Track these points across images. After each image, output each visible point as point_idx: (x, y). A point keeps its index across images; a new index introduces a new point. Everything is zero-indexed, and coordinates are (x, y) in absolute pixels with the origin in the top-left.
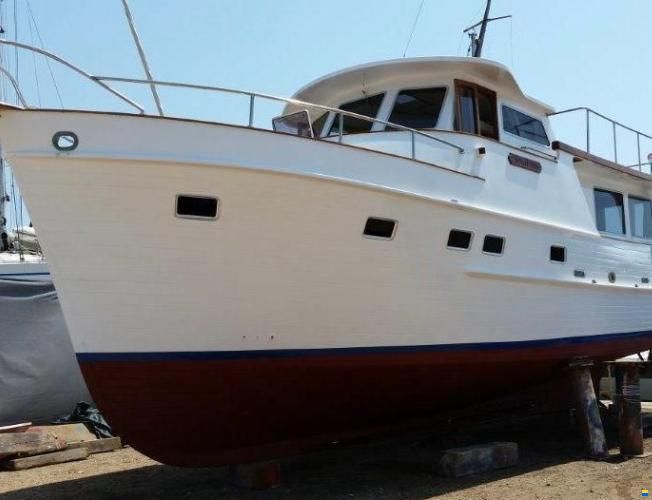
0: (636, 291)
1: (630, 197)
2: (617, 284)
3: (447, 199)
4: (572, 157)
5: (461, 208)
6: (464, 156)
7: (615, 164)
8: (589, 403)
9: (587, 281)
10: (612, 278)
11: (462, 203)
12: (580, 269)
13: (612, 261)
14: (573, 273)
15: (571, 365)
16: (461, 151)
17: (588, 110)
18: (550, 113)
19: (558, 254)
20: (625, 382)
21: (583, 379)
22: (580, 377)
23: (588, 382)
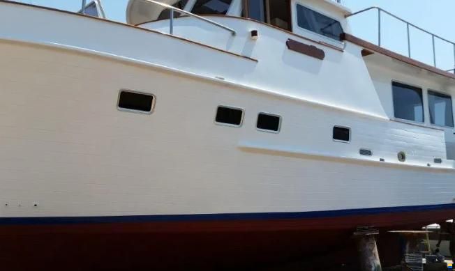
0: (428, 170)
1: (430, 92)
2: (407, 163)
3: (212, 77)
4: (361, 49)
5: (228, 85)
6: (236, 38)
7: (409, 59)
8: (373, 269)
9: (374, 158)
10: (402, 157)
11: (228, 80)
12: (365, 147)
13: (402, 142)
14: (358, 151)
15: (355, 233)
16: (234, 34)
17: (379, 9)
18: (347, 15)
19: (341, 134)
20: (407, 250)
21: (368, 247)
22: (365, 245)
23: (373, 249)
